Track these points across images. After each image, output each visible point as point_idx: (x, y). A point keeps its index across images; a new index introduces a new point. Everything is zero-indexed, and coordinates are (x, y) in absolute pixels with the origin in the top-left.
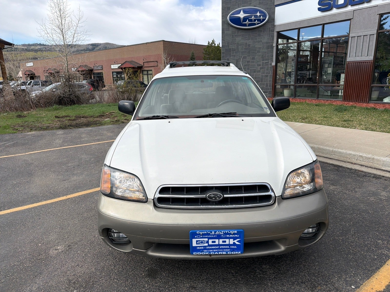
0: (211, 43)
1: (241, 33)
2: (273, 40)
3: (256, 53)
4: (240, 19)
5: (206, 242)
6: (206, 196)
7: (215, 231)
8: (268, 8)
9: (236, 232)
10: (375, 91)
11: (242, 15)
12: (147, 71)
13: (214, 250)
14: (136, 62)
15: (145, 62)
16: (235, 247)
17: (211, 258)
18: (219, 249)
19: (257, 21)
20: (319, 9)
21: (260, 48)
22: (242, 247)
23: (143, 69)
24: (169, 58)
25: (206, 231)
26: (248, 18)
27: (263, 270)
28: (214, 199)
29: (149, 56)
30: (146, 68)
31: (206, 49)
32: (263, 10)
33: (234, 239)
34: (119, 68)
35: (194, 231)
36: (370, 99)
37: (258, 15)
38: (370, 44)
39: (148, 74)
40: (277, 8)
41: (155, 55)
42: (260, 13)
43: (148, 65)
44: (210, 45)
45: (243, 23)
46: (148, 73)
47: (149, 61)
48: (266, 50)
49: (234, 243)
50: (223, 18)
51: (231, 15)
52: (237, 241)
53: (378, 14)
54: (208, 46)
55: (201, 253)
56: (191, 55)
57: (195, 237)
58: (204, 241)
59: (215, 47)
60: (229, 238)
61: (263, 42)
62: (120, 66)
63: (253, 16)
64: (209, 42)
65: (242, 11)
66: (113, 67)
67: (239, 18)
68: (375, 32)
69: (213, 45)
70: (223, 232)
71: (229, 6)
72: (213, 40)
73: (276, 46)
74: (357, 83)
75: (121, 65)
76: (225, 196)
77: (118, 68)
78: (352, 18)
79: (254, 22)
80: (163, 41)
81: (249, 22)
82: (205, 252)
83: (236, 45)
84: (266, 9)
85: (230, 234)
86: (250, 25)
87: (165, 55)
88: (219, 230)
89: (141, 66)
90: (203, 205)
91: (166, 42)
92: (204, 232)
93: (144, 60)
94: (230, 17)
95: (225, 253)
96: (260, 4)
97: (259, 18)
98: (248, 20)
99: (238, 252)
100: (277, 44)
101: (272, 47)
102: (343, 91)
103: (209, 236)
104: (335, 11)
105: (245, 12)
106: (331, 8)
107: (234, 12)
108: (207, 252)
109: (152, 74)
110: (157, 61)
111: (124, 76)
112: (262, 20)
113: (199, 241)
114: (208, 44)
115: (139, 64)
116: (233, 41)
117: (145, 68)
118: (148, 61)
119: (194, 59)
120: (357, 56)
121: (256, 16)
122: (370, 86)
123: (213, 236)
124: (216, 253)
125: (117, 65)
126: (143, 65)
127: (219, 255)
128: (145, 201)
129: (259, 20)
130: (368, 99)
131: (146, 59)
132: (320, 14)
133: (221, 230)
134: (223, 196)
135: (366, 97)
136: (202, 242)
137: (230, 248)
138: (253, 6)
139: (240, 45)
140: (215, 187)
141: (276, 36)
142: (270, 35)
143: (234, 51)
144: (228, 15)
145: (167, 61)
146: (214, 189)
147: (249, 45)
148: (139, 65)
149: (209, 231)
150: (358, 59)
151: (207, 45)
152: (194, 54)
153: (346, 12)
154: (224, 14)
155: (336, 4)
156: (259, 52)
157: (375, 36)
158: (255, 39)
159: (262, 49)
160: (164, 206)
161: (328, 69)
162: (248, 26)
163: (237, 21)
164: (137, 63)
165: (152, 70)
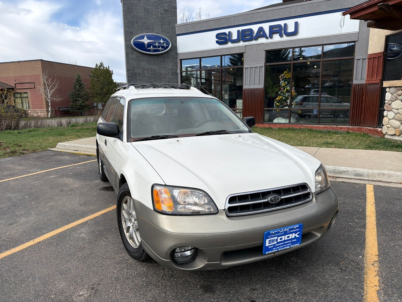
0: (99, 65)
1: (146, 58)
2: (177, 67)
3: (162, 79)
4: (145, 45)
5: (276, 240)
6: (268, 200)
7: (284, 228)
8: (170, 37)
9: (298, 226)
10: (266, 113)
11: (146, 41)
12: (21, 93)
13: (281, 247)
15: (17, 84)
16: (296, 240)
17: (275, 255)
18: (284, 244)
19: (161, 48)
20: (217, 42)
21: (165, 74)
22: (300, 239)
23: (15, 92)
24: (50, 80)
25: (277, 229)
26: (152, 45)
27: (294, 262)
28: (275, 202)
29: (23, 76)
31: (94, 72)
32: (166, 37)
33: (295, 232)
35: (268, 232)
36: (264, 121)
37: (162, 43)
38: (261, 74)
39: (21, 98)
40: (178, 38)
41: (31, 76)
42: (163, 40)
43: (22, 86)
44: (98, 68)
45: (147, 48)
47: (23, 83)
48: (171, 77)
49: (295, 236)
50: (127, 42)
51: (135, 39)
52: (297, 235)
53: (264, 50)
54: (96, 69)
55: (271, 251)
56: (76, 77)
57: (269, 237)
58: (274, 239)
59: (104, 70)
60: (292, 233)
61: (167, 68)
63: (157, 43)
64: (97, 64)
65: (145, 37)
67: (143, 44)
68: (263, 65)
69: (102, 67)
70: (289, 228)
71: (132, 30)
72: (101, 63)
73: (180, 73)
74: (253, 108)
76: (282, 197)
78: (245, 52)
79: (158, 48)
80: (41, 60)
81: (153, 47)
82: (274, 250)
83: (142, 69)
84: (169, 37)
85: (294, 229)
86: (154, 51)
87: (45, 76)
88: (286, 227)
89: (12, 87)
90: (266, 209)
91: (45, 62)
92: (276, 231)
93: (15, 81)
94: (134, 41)
95: (289, 247)
96: (162, 32)
97: (163, 45)
98: (152, 46)
99: (297, 244)
100: (181, 71)
101: (177, 74)
102: (242, 114)
103: (279, 234)
104: (230, 45)
105: (148, 38)
106: (227, 42)
107: (138, 36)
108: (276, 249)
109: (28, 97)
110: (34, 83)
112: (165, 47)
113: (271, 240)
114: (96, 66)
115: (9, 85)
116: (138, 65)
117: (17, 90)
118: (21, 82)
119: (80, 81)
120: (251, 85)
121: (159, 43)
122: (263, 109)
123: (281, 234)
124: (283, 249)
126: (14, 86)
127: (284, 249)
128: (217, 212)
129: (163, 47)
130: (262, 121)
131: (18, 80)
132: (218, 46)
133: (288, 227)
134: (281, 198)
135: (261, 118)
136: (273, 241)
137: (292, 242)
138: (155, 33)
139: (146, 70)
140: (272, 191)
141: (180, 63)
142: (174, 62)
143: (141, 76)
144: (132, 39)
145: (48, 83)
146: (272, 193)
147: (155, 70)
149: (279, 229)
150: (252, 87)
151: (94, 68)
152: (80, 77)
153: (239, 47)
154: (127, 38)
155: (231, 39)
156: (165, 78)
157: (264, 68)
158: (160, 65)
159: (168, 75)
160: (235, 215)
161: (225, 95)
162: (153, 52)
163: (141, 46)
164: (7, 84)
165: (27, 93)
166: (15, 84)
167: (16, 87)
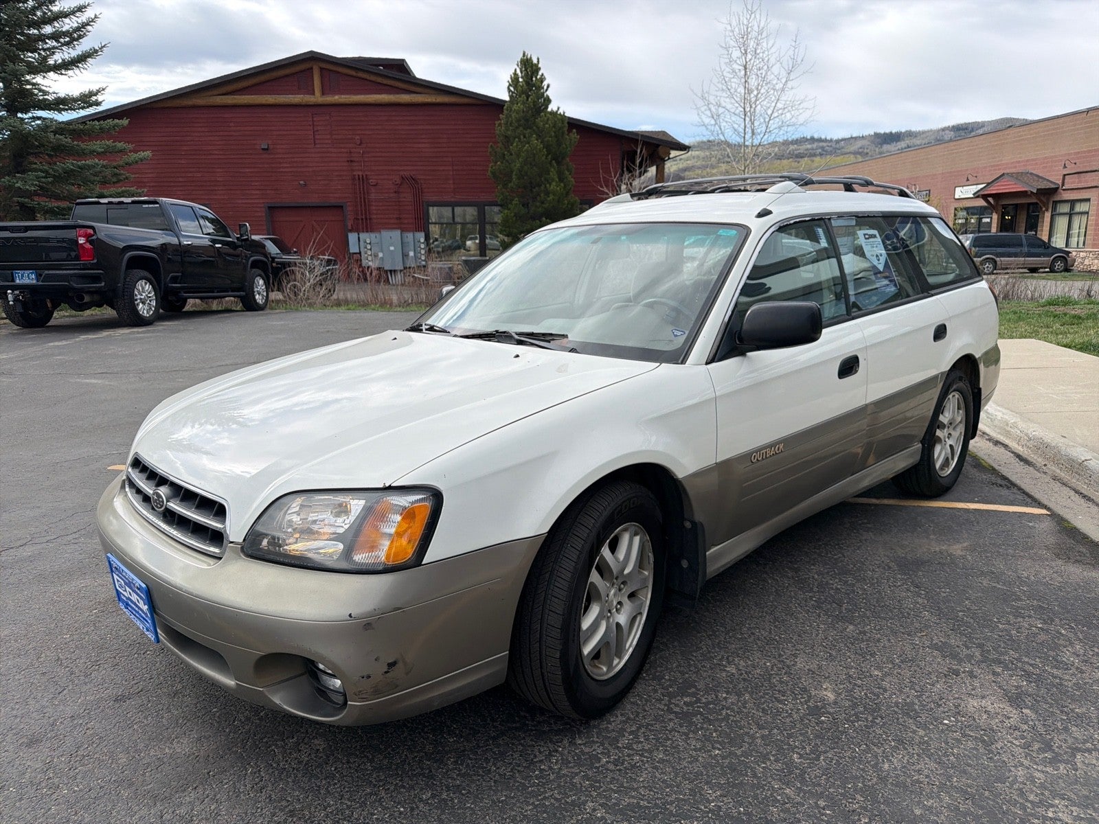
12: (1073, 203)
14: (1037, 176)
15: (1068, 174)
23: (1057, 198)
29: (1089, 152)
30: (1069, 192)
34: (977, 195)
39: (1071, 214)
43: (1080, 182)
46: (1072, 208)
47: (1085, 170)
62: (982, 189)
66: (960, 193)
75: (985, 187)
77: (972, 196)
89: (1053, 186)
93: (1065, 167)
109: (1088, 213)
111: (988, 220)
115: (1048, 180)
117: (1066, 192)
118: (1082, 170)
125: (975, 186)
126: (1060, 182)
131: (1075, 164)
148: (1049, 183)
164: (1042, 178)
165: (1088, 200)
166: (1065, 175)
167: (1063, 185)
